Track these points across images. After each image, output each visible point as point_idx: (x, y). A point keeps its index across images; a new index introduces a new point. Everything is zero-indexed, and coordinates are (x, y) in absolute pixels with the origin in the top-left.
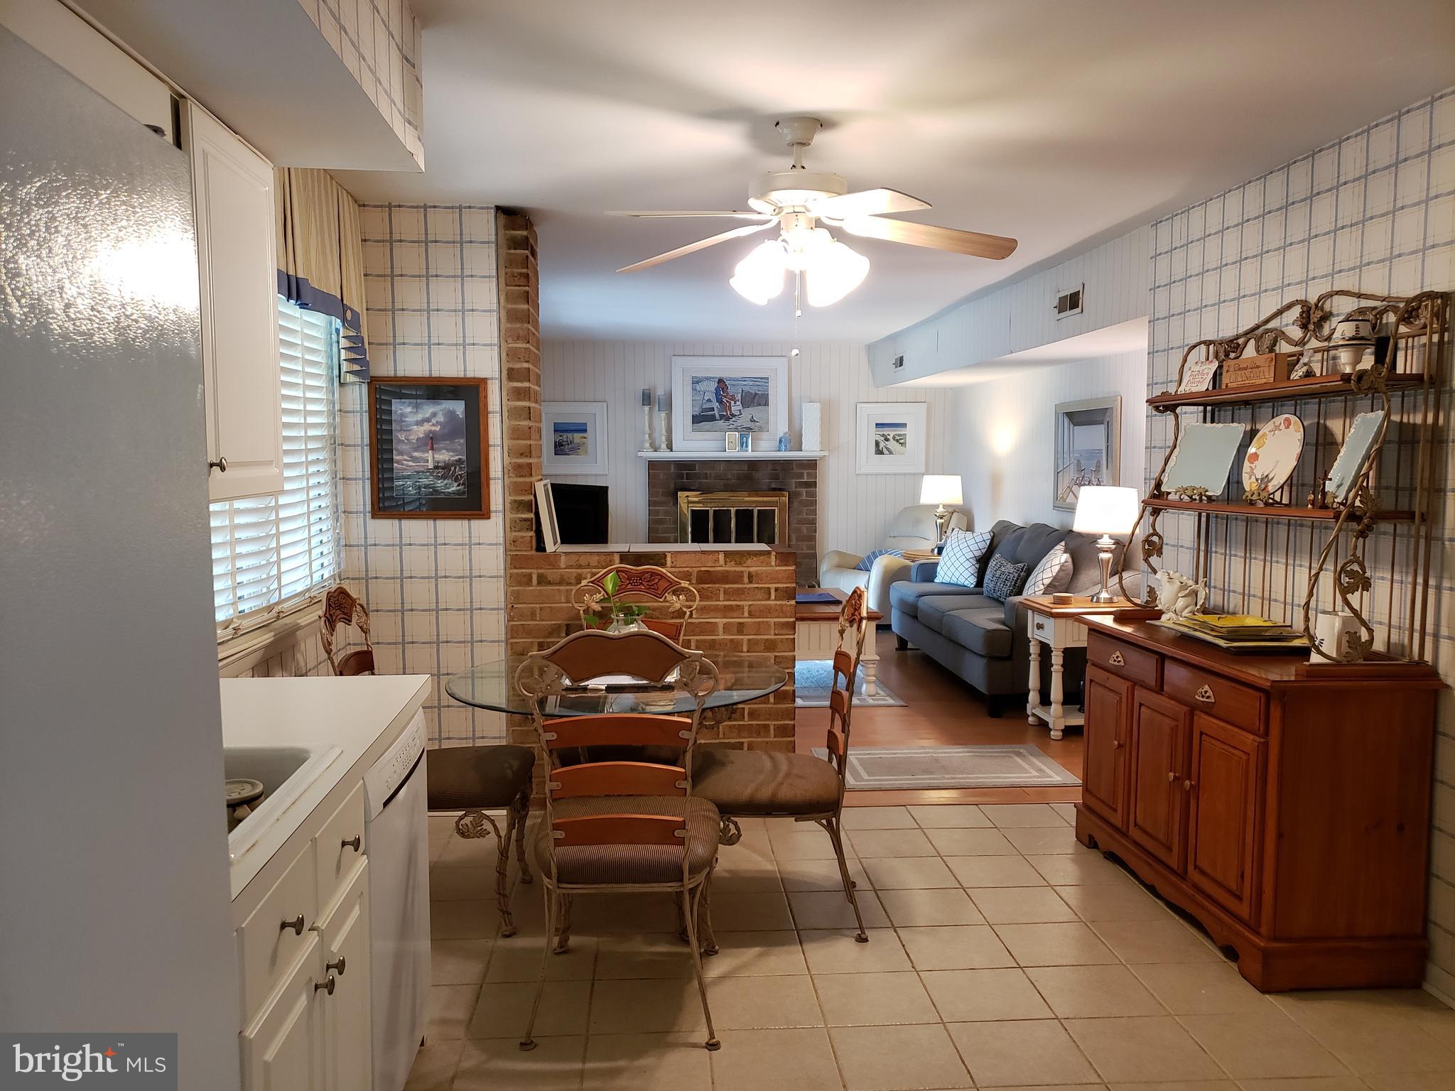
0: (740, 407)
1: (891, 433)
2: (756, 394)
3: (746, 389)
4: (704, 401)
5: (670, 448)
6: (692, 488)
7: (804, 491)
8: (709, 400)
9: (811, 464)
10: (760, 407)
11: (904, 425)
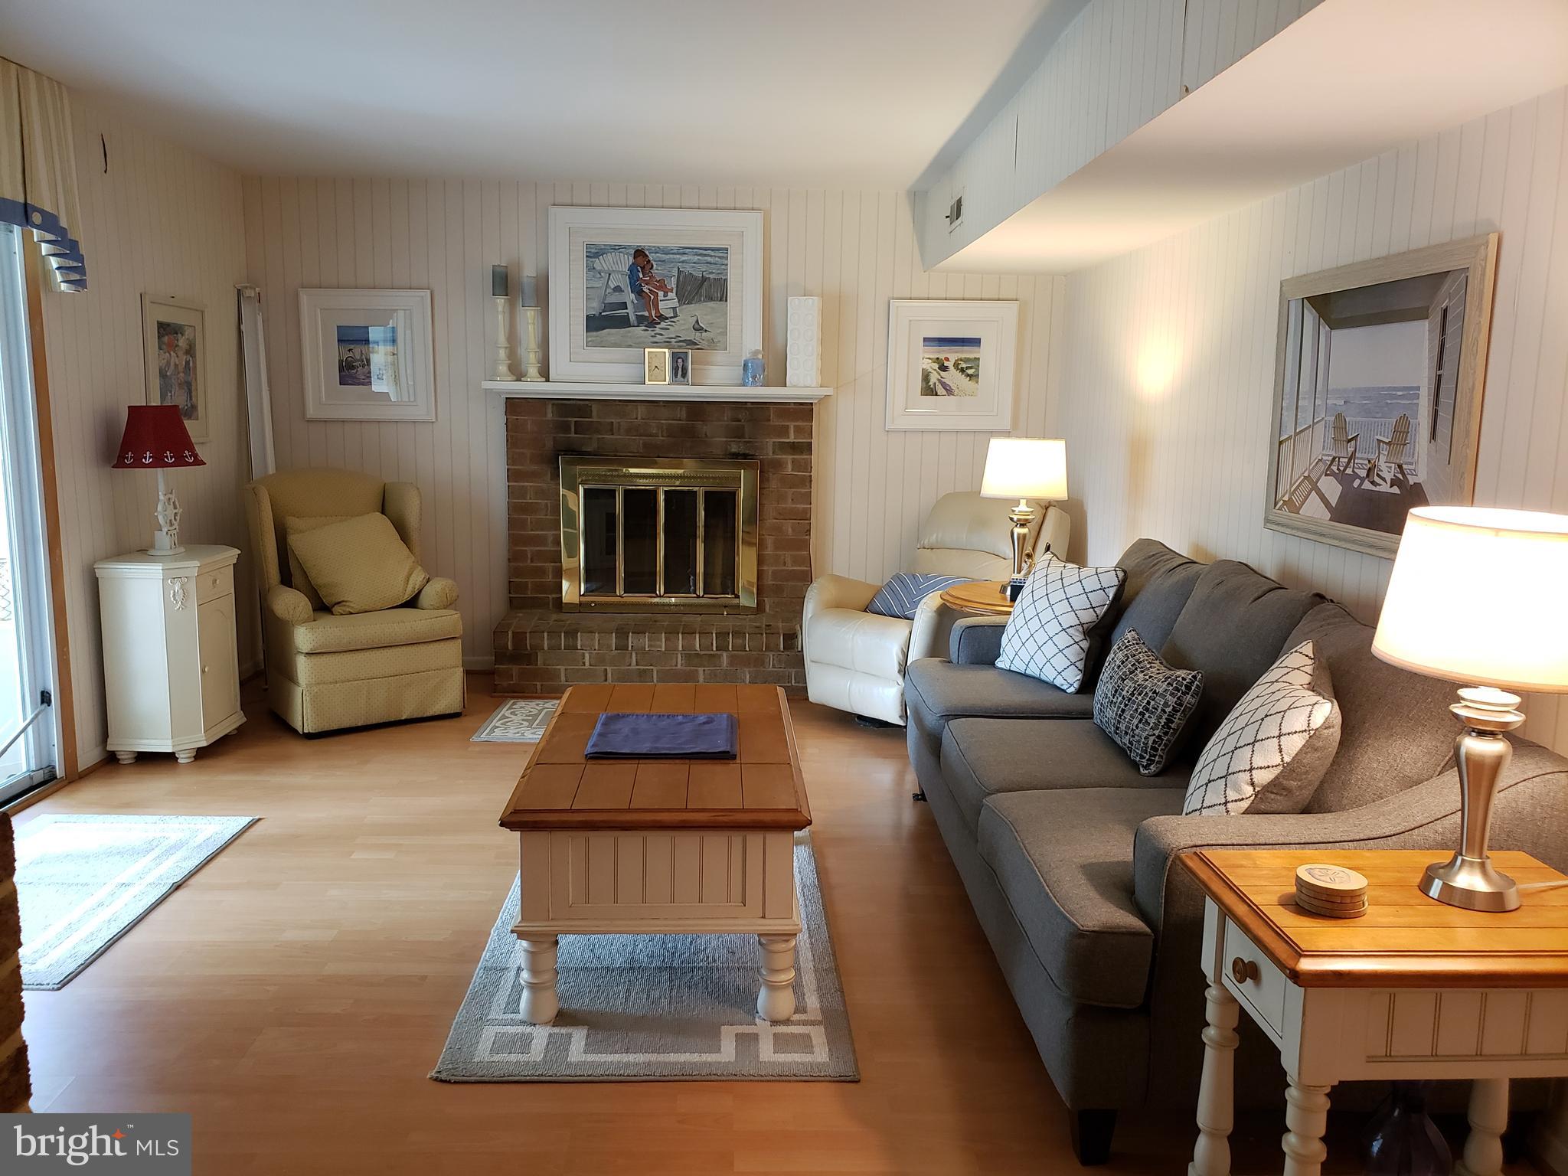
0: (675, 303)
1: (953, 355)
2: (704, 279)
3: (687, 269)
4: (609, 290)
5: (545, 374)
6: (584, 449)
7: (788, 459)
8: (618, 289)
9: (803, 411)
10: (711, 304)
11: (975, 342)
